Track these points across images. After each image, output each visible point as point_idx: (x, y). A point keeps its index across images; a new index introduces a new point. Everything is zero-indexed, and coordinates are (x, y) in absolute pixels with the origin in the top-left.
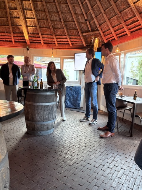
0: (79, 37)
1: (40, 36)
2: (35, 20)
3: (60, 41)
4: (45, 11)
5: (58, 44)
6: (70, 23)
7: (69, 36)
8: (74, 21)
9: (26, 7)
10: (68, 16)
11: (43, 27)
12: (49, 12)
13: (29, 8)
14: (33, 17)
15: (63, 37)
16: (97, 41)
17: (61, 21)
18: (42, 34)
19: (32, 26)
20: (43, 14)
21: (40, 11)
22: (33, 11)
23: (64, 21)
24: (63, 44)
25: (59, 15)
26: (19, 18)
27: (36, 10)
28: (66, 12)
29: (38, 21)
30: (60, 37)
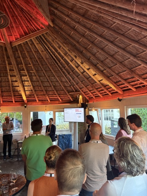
0: (66, 95)
1: (36, 96)
2: (31, 87)
3: (52, 99)
4: (39, 81)
5: (50, 100)
6: (58, 87)
7: (59, 95)
8: (61, 86)
9: (24, 80)
10: (56, 83)
11: (38, 91)
12: (41, 81)
13: (27, 80)
14: (29, 85)
15: (54, 96)
16: (81, 97)
17: (51, 86)
18: (37, 95)
19: (29, 91)
20: (38, 83)
21: (35, 81)
22: (30, 82)
23: (54, 86)
24: (54, 100)
25: (49, 83)
26: (19, 86)
27: (32, 81)
28: (55, 81)
29: (34, 87)
30: (52, 96)
